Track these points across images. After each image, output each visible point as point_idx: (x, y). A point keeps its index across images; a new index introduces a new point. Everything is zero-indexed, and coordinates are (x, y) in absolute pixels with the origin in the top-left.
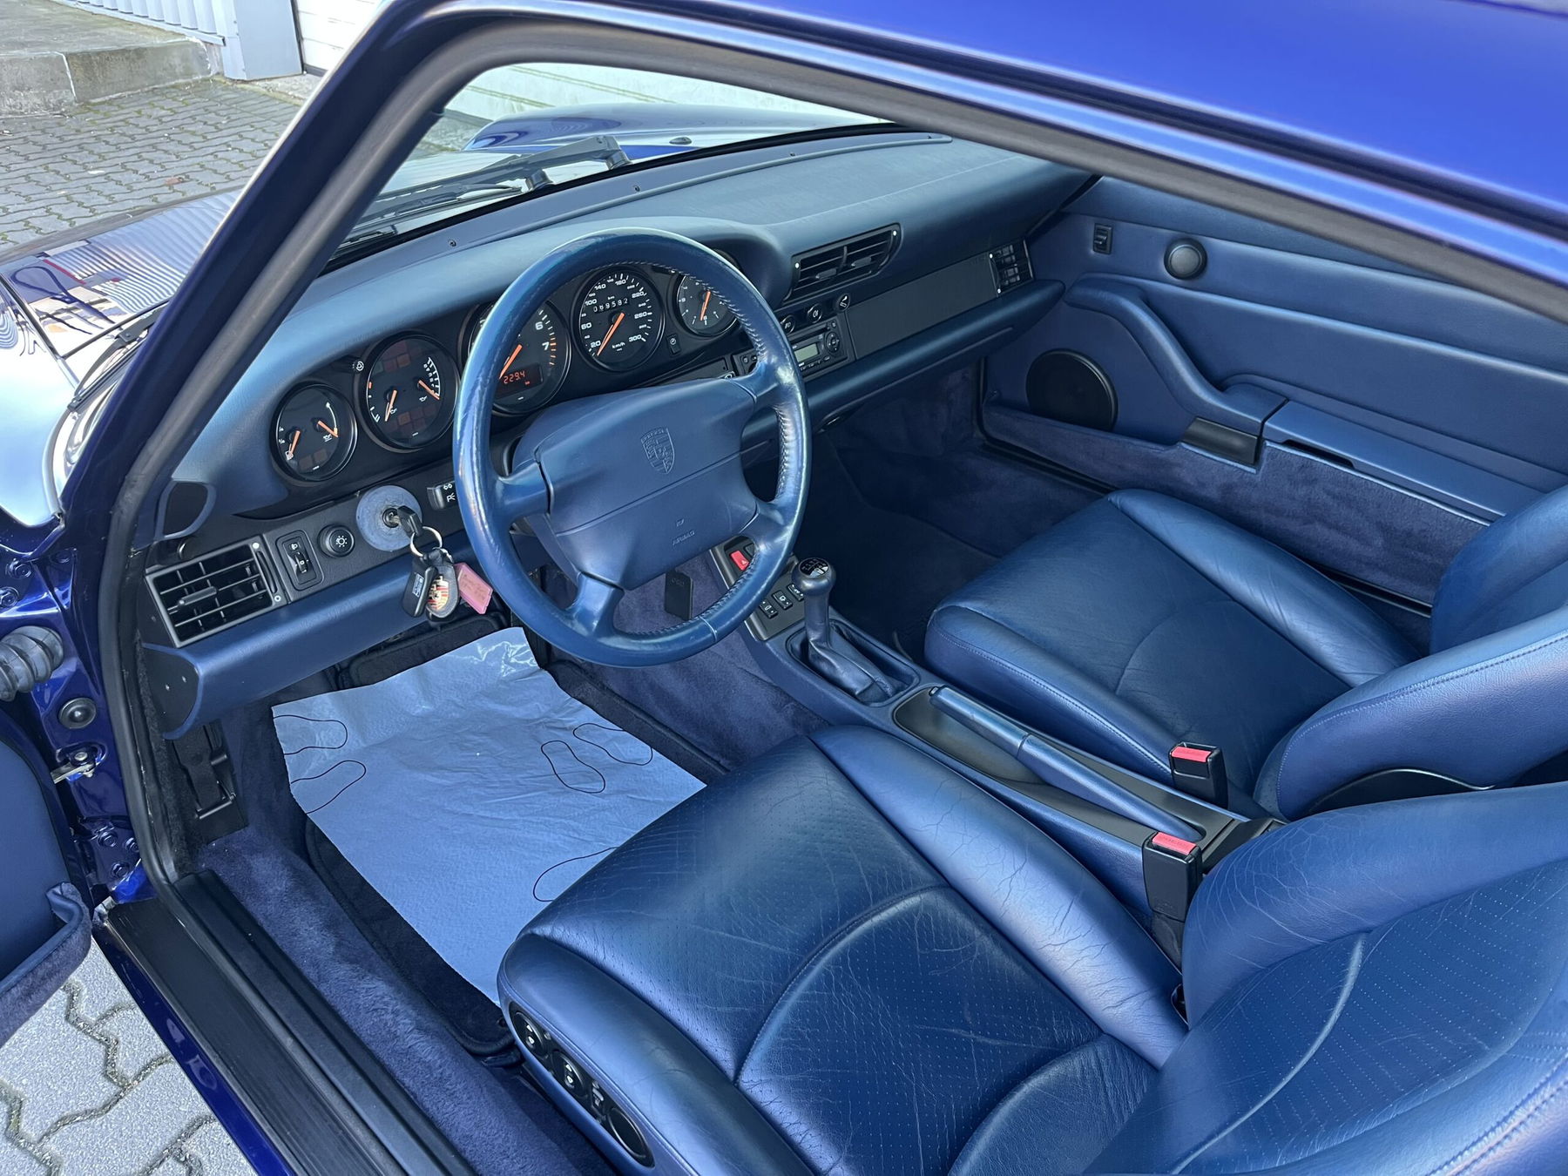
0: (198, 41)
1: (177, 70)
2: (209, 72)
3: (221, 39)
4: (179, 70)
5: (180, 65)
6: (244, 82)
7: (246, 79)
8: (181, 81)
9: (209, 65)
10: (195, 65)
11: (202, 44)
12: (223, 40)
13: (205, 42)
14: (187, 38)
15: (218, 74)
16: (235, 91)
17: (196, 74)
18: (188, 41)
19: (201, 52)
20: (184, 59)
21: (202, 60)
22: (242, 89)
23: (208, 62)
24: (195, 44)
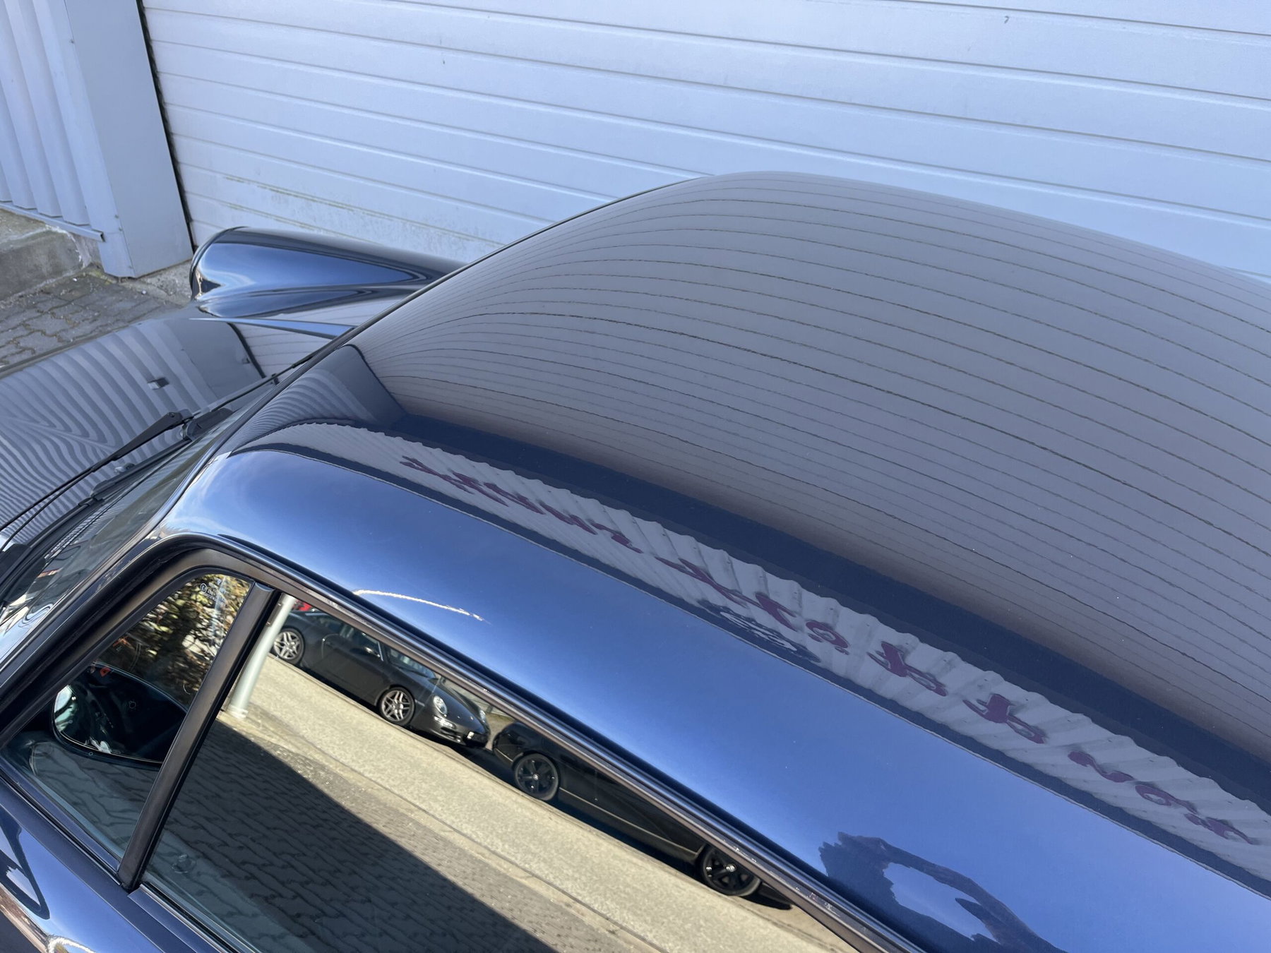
0: (64, 232)
1: (44, 270)
2: (81, 265)
3: (99, 234)
4: (46, 269)
5: (47, 264)
8: (51, 282)
9: (80, 257)
10: (64, 259)
11: (69, 235)
12: (102, 236)
13: (74, 235)
14: (48, 227)
15: (91, 265)
17: (66, 270)
18: (49, 233)
19: (69, 245)
20: (52, 255)
21: (72, 252)
23: (78, 254)
24: (63, 236)
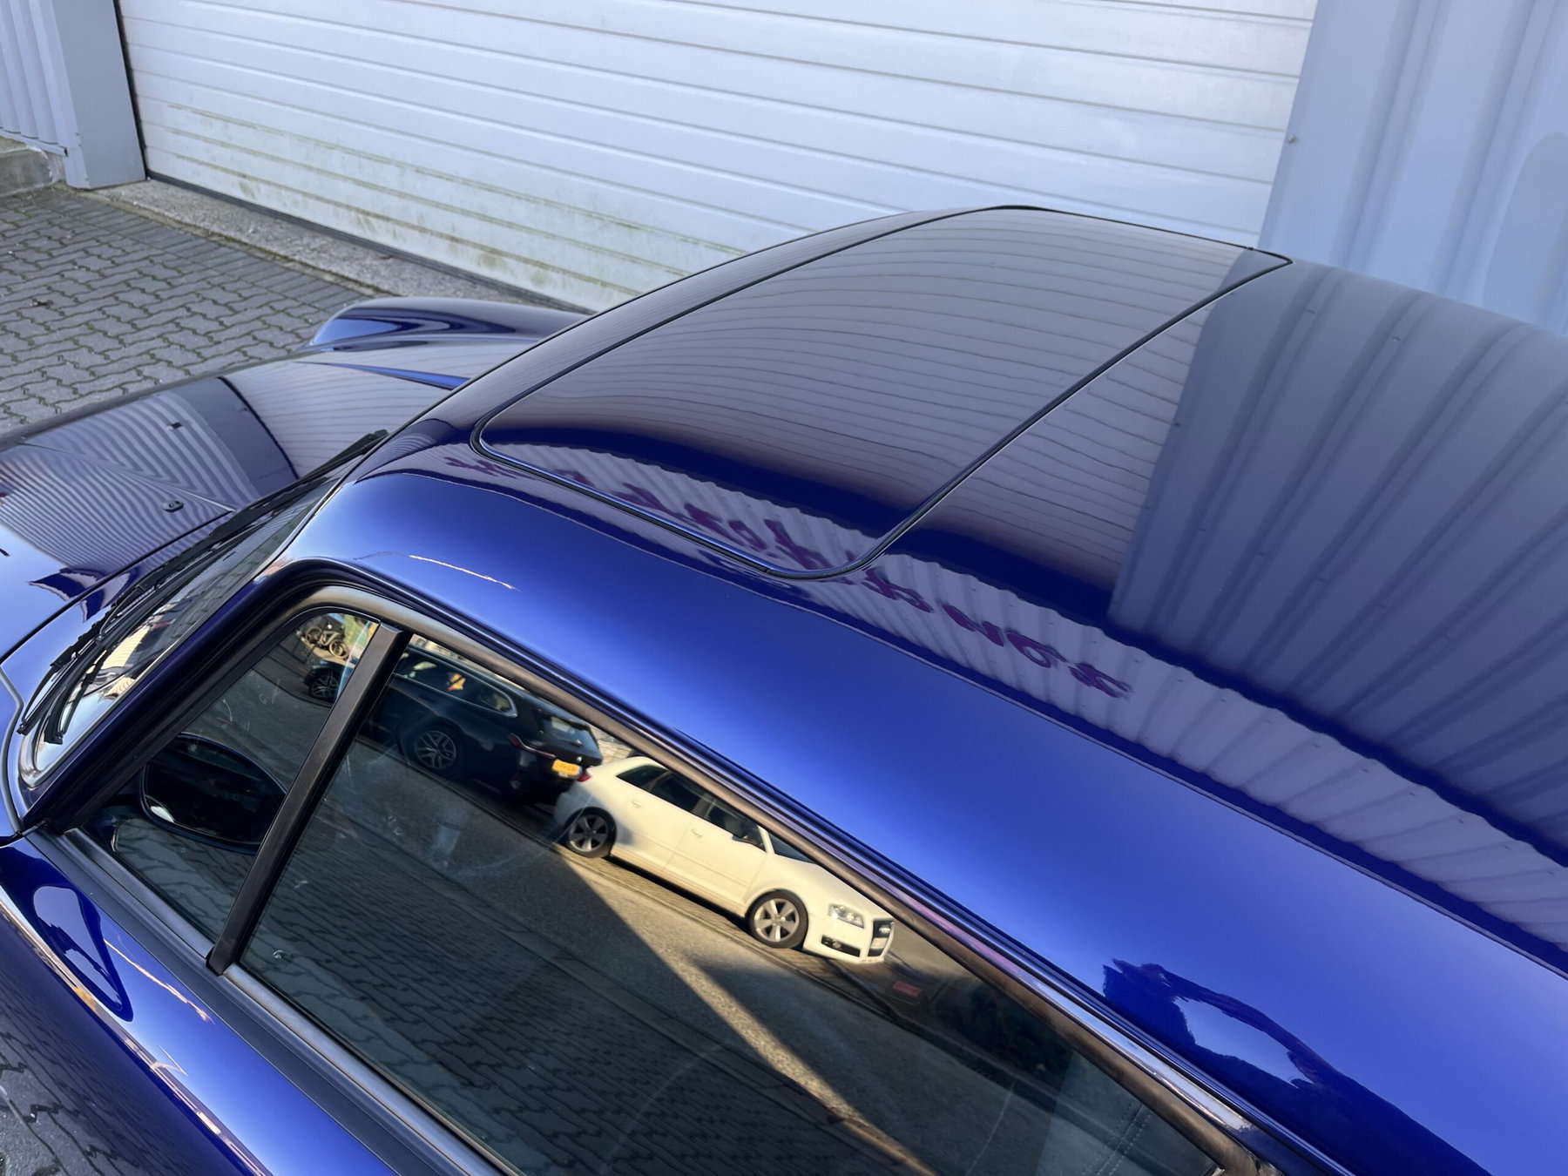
0: (39, 150)
1: (17, 179)
2: (51, 180)
3: (63, 150)
4: (20, 179)
5: (20, 173)
6: (87, 190)
7: (88, 187)
8: (22, 190)
9: (51, 173)
10: (36, 173)
11: (43, 153)
12: (66, 151)
13: (46, 152)
14: (27, 147)
15: (60, 181)
16: (79, 201)
17: (38, 182)
18: (28, 150)
19: (43, 162)
20: (25, 168)
21: (43, 168)
22: (86, 198)
23: (49, 170)
24: (37, 153)
